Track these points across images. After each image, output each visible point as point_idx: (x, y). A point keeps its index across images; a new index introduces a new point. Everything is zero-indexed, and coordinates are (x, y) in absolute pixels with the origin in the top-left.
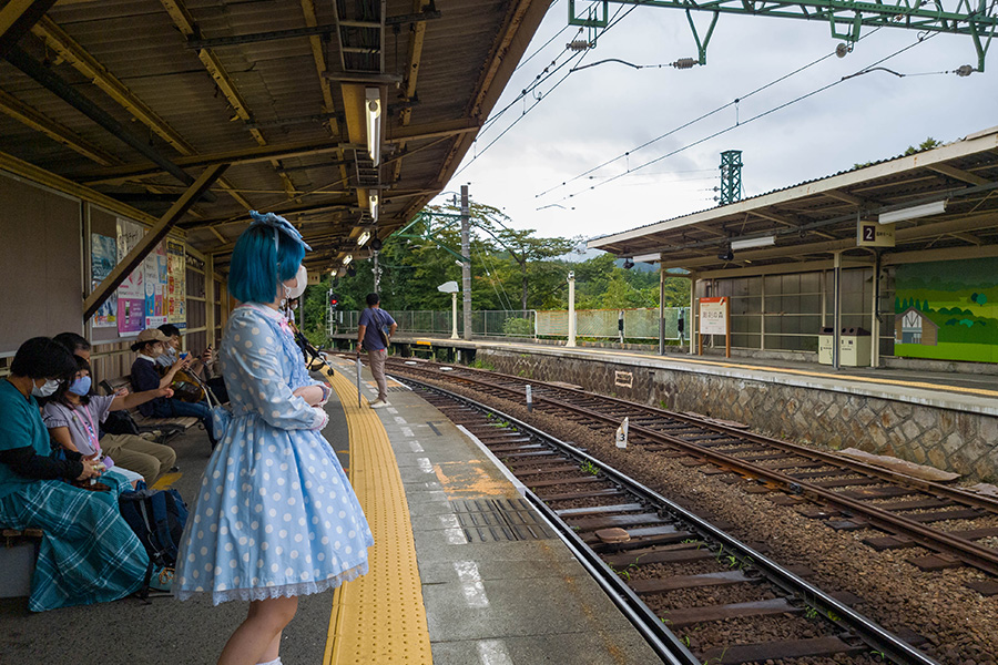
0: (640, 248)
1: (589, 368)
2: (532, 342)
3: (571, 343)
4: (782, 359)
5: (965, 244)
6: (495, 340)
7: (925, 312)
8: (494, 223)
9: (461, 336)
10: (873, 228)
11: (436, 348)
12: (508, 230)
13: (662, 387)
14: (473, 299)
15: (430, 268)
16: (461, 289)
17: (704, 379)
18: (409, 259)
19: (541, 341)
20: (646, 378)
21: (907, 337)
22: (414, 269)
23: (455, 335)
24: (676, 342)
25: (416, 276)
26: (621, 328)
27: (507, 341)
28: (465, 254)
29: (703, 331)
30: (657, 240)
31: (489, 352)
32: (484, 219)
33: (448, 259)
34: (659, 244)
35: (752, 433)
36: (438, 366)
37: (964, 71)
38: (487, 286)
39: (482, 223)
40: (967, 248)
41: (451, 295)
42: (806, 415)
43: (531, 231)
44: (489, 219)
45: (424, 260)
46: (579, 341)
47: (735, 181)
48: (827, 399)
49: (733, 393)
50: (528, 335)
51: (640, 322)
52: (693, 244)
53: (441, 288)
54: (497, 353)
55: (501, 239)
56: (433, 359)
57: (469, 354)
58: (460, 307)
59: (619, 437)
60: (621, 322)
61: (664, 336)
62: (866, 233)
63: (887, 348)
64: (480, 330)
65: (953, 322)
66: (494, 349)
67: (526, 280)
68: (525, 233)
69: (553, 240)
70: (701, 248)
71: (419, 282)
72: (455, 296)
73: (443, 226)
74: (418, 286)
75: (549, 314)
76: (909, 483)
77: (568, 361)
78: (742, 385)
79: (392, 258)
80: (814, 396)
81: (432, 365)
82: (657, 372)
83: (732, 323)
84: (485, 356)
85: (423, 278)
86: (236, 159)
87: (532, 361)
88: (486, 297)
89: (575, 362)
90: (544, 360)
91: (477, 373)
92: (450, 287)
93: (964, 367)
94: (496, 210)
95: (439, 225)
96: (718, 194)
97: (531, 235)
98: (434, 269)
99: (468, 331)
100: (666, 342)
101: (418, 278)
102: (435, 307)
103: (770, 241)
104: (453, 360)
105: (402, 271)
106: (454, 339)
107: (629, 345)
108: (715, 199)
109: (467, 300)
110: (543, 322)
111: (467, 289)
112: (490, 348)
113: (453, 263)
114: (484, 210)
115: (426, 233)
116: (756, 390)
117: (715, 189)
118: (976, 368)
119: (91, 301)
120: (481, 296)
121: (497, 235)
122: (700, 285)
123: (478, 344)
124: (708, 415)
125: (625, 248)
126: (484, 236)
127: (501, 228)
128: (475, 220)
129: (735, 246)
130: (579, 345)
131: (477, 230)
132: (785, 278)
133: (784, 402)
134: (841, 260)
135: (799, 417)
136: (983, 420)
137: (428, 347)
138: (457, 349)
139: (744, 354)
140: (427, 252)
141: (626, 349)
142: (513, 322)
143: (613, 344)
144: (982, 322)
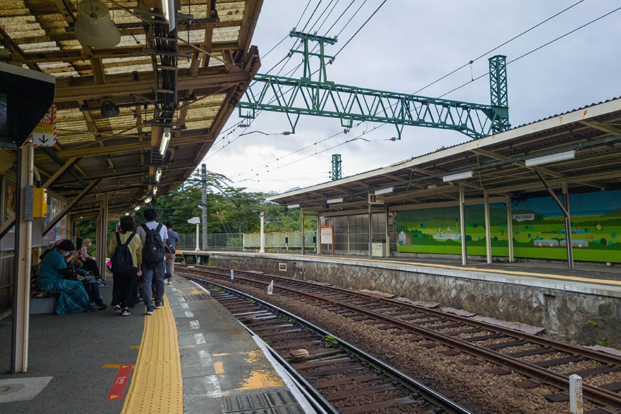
0: (291, 202)
1: (267, 263)
2: (242, 251)
3: (262, 251)
4: (356, 255)
5: (414, 203)
6: (221, 250)
7: (406, 232)
8: (222, 184)
9: (201, 248)
10: (375, 196)
11: (186, 256)
12: (230, 188)
13: (299, 269)
14: (208, 227)
15: (183, 209)
16: (201, 221)
17: (315, 264)
18: (171, 204)
19: (246, 250)
20: (293, 266)
21: (401, 243)
22: (174, 210)
23: (197, 248)
24: (313, 249)
25: (174, 214)
26: (287, 242)
27: (227, 251)
28: (204, 202)
29: (322, 243)
30: (297, 198)
31: (216, 257)
32: (217, 182)
33: (194, 204)
34: (298, 200)
35: (334, 287)
36: (186, 266)
37: (393, 139)
38: (217, 220)
39: (215, 184)
40: (414, 205)
41: (195, 225)
42: (351, 277)
43: (244, 188)
44: (219, 181)
45: (179, 204)
46: (266, 250)
47: (339, 169)
48: (357, 269)
49: (326, 269)
50: (239, 247)
51: (296, 239)
52: (313, 200)
53: (189, 221)
54: (221, 257)
55: (226, 193)
56: (184, 263)
57: (205, 258)
58: (201, 232)
59: (269, 290)
60: (287, 238)
61: (304, 246)
62: (372, 199)
63: (393, 249)
64: (213, 244)
65: (416, 236)
66: (219, 255)
67: (241, 216)
68: (241, 189)
69: (257, 194)
70: (318, 202)
71: (176, 218)
72: (198, 225)
73: (191, 185)
74: (175, 220)
75: (250, 235)
76: (374, 298)
77: (257, 260)
78: (329, 266)
79: (159, 204)
80: (353, 268)
81: (183, 266)
82: (297, 262)
83: (336, 238)
84: (214, 259)
85: (179, 215)
86: (104, 177)
87: (239, 261)
88: (217, 226)
89: (261, 260)
90: (246, 259)
91: (209, 268)
92: (195, 220)
93: (420, 255)
94: (224, 176)
95: (189, 185)
96: (331, 175)
97: (244, 191)
98: (185, 210)
99: (205, 246)
100: (305, 248)
101: (176, 215)
102: (186, 232)
103: (341, 200)
104: (196, 263)
105: (166, 211)
106: (197, 250)
107: (291, 251)
108: (330, 177)
109: (205, 228)
110: (247, 240)
111: (204, 221)
112: (217, 254)
113: (197, 207)
114: (216, 176)
115: (181, 189)
116: (334, 267)
117: (330, 173)
118: (424, 256)
119: (45, 230)
120: (214, 225)
121: (224, 190)
122: (323, 219)
123: (210, 252)
124: (317, 281)
125: (285, 201)
126: (216, 191)
127: (227, 187)
128: (211, 182)
129: (329, 202)
130: (266, 252)
131: (212, 188)
132: (357, 216)
133: (344, 272)
134: (371, 209)
135: (349, 278)
136: (401, 273)
137: (181, 255)
138: (198, 256)
139: (341, 253)
140: (181, 200)
141: (289, 253)
142: (232, 240)
143: (283, 250)
144: (425, 236)
